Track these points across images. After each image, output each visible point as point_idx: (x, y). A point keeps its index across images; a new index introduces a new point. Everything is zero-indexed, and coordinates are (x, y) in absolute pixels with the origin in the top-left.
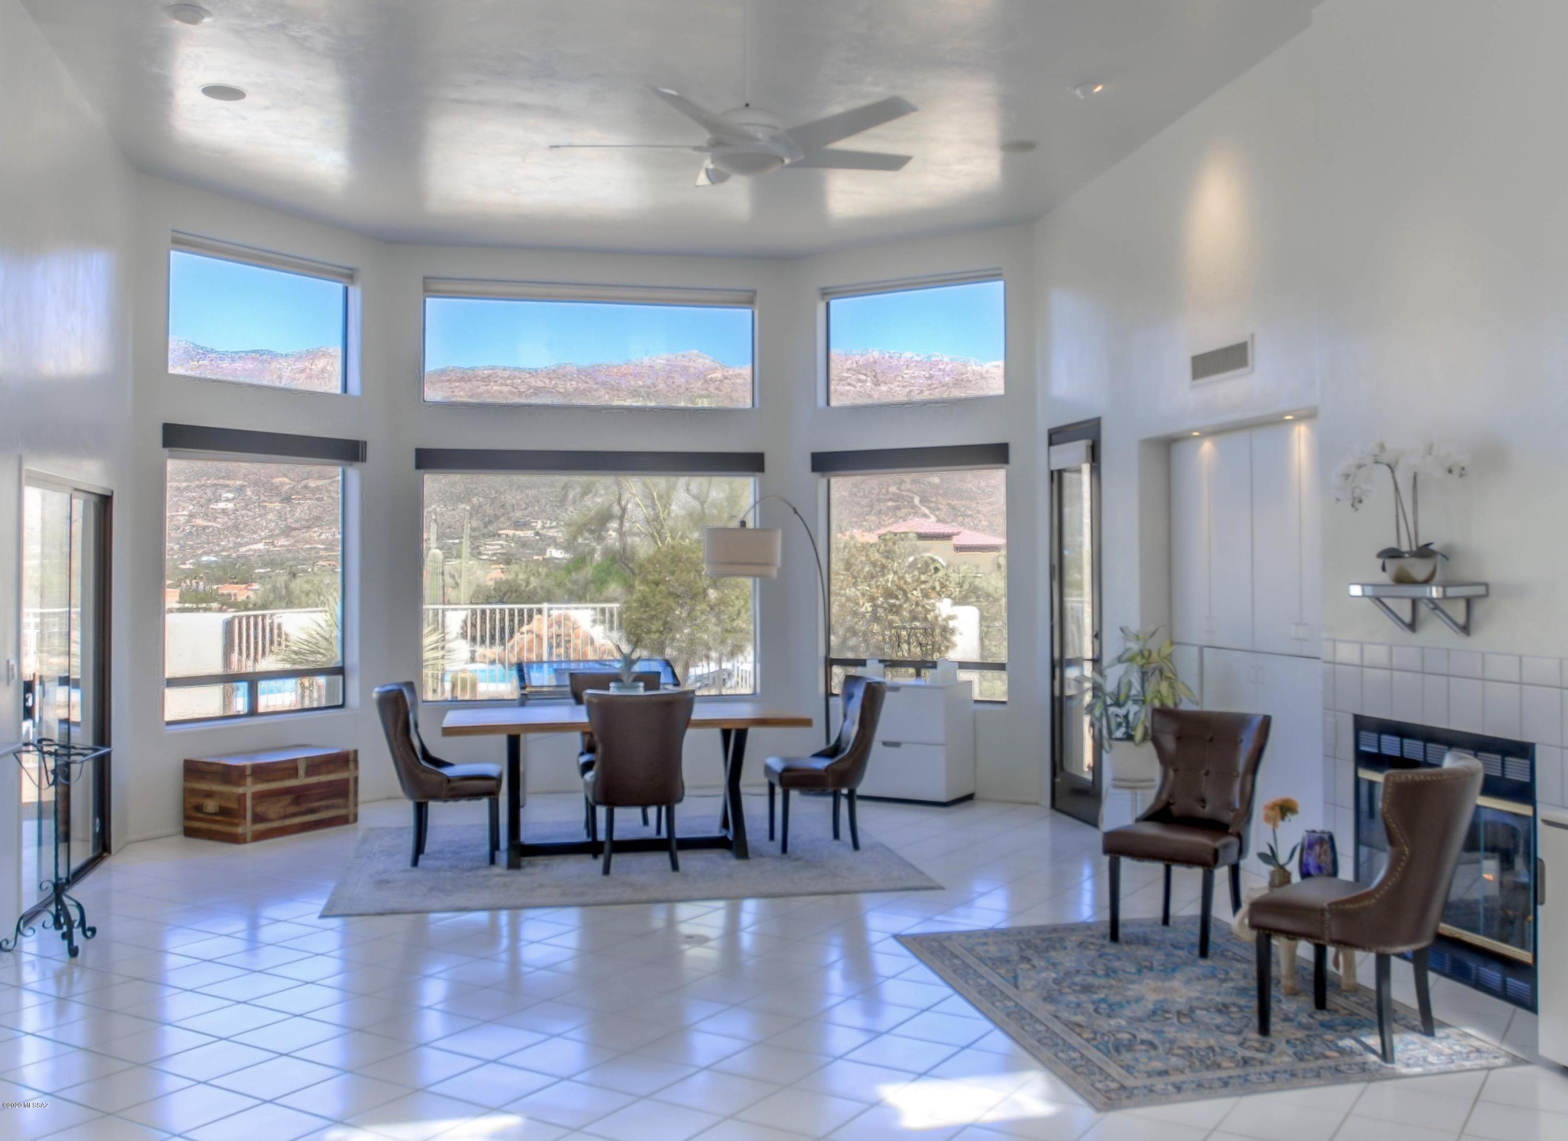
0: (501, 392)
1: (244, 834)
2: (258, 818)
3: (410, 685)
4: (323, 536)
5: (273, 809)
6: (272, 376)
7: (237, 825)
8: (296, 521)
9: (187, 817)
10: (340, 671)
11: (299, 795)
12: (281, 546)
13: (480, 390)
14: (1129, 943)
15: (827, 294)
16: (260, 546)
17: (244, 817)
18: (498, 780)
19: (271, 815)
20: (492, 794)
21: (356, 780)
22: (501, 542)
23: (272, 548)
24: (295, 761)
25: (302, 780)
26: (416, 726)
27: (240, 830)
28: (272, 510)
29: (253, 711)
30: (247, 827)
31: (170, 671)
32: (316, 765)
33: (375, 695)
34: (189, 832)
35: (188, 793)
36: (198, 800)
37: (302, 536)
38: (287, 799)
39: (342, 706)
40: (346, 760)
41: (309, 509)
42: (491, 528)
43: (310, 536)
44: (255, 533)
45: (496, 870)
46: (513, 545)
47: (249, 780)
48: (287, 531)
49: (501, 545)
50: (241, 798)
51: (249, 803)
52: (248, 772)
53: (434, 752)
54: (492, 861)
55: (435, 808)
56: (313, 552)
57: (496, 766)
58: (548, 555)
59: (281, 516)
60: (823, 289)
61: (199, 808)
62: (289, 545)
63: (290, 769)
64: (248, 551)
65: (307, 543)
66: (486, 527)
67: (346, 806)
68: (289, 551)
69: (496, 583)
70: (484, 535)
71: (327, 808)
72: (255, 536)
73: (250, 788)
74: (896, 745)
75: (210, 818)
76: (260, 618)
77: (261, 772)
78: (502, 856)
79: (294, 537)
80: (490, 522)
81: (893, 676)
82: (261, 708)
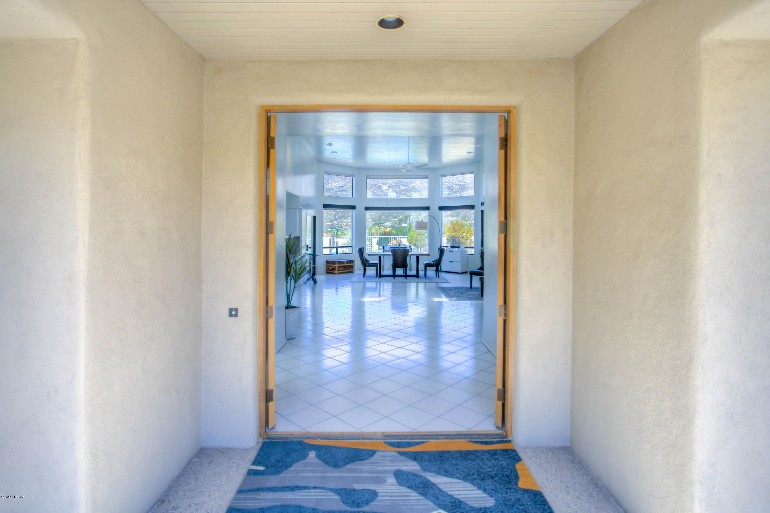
0: (390, 182)
1: (336, 273)
2: (338, 270)
3: (363, 248)
4: (345, 221)
5: (341, 269)
6: (332, 180)
7: (335, 271)
8: (338, 217)
9: (327, 270)
10: (351, 247)
11: (345, 267)
12: (335, 223)
13: (385, 182)
14: (473, 289)
15: (442, 176)
16: (329, 223)
17: (336, 270)
18: (377, 264)
19: (340, 270)
20: (376, 266)
21: (354, 265)
22: (390, 222)
23: (332, 224)
24: (344, 261)
25: (345, 265)
26: (364, 255)
27: (335, 272)
28: (332, 214)
29: (337, 253)
30: (336, 272)
31: (324, 246)
32: (348, 262)
33: (357, 250)
34: (327, 273)
35: (327, 266)
36: (329, 267)
37: (339, 221)
38: (343, 268)
39: (352, 253)
40: (352, 262)
41: (341, 214)
42: (387, 218)
43: (342, 221)
44: (328, 220)
45: (377, 278)
46: (393, 223)
47: (337, 264)
48: (336, 219)
49: (390, 223)
50: (336, 267)
51: (337, 268)
52: (337, 262)
53: (367, 259)
54: (376, 277)
55: (367, 268)
56: (342, 225)
57: (377, 262)
58: (402, 226)
59: (334, 215)
60: (441, 175)
61: (329, 269)
62: (336, 223)
63: (343, 263)
64: (326, 224)
65: (341, 222)
66: (386, 218)
67: (352, 270)
68: (336, 224)
69: (385, 232)
70: (385, 220)
71: (349, 270)
72: (328, 221)
73: (337, 265)
74: (452, 262)
75: (331, 270)
76: (333, 239)
77: (339, 263)
78: (378, 277)
79: (338, 221)
80: (387, 217)
81: (452, 249)
82: (338, 253)
